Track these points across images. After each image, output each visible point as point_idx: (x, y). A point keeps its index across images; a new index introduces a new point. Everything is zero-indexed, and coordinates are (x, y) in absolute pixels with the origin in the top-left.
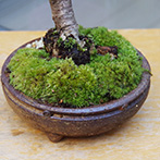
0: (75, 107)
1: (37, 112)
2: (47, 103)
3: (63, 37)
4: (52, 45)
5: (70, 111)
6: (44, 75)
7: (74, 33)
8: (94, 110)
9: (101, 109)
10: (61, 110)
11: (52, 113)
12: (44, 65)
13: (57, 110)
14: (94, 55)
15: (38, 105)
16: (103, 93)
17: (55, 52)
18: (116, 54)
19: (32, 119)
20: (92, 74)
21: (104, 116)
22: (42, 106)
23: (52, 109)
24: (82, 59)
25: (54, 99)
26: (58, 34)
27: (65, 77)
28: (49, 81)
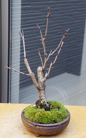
0: (44, 124)
1: (32, 125)
2: (35, 122)
3: (42, 102)
4: (38, 105)
5: (42, 125)
6: (35, 113)
7: (45, 101)
8: (50, 125)
9: (52, 125)
10: (39, 124)
11: (37, 126)
12: (35, 110)
13: (38, 124)
14: (51, 109)
15: (32, 123)
16: (53, 120)
17: (39, 107)
18: (59, 109)
19: (30, 128)
20: (50, 114)
21: (53, 128)
22: (33, 123)
23: (37, 124)
24: (48, 109)
25: (37, 121)
26: (40, 101)
27: (41, 114)
28: (36, 115)
